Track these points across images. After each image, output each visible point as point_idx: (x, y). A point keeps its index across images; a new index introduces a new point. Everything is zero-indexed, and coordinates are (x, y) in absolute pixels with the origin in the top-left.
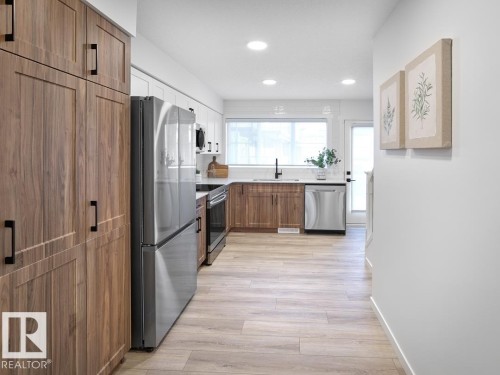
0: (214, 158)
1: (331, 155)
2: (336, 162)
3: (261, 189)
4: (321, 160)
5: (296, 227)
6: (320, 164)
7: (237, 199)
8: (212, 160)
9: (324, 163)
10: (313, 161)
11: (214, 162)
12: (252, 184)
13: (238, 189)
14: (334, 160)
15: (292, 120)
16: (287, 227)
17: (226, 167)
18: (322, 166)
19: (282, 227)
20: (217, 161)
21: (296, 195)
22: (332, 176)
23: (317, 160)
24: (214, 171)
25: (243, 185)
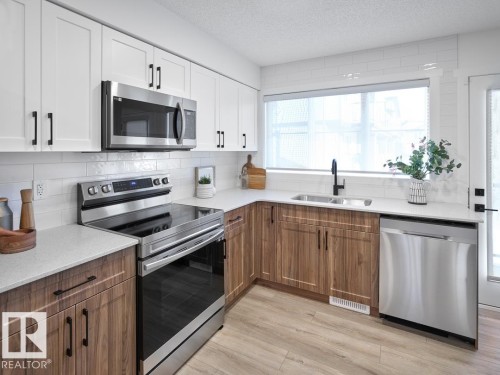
0: (250, 157)
1: (439, 153)
2: (450, 168)
4: (417, 163)
5: (361, 301)
6: (415, 170)
7: (265, 230)
8: (245, 161)
9: (424, 169)
10: (401, 165)
12: (288, 206)
14: (445, 164)
15: (364, 89)
16: (344, 297)
17: (262, 172)
18: (418, 176)
19: (336, 295)
20: (253, 162)
21: (363, 235)
22: (440, 196)
23: (408, 163)
24: (247, 178)
25: (273, 205)
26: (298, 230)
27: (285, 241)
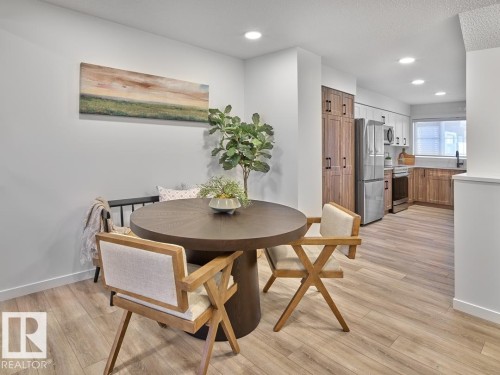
0: (404, 150)
3: (440, 174)
7: (420, 180)
11: (403, 153)
12: (432, 170)
13: (421, 172)
17: (414, 157)
20: (406, 152)
24: (403, 159)
25: (425, 169)
26: (439, 179)
27: (432, 184)
